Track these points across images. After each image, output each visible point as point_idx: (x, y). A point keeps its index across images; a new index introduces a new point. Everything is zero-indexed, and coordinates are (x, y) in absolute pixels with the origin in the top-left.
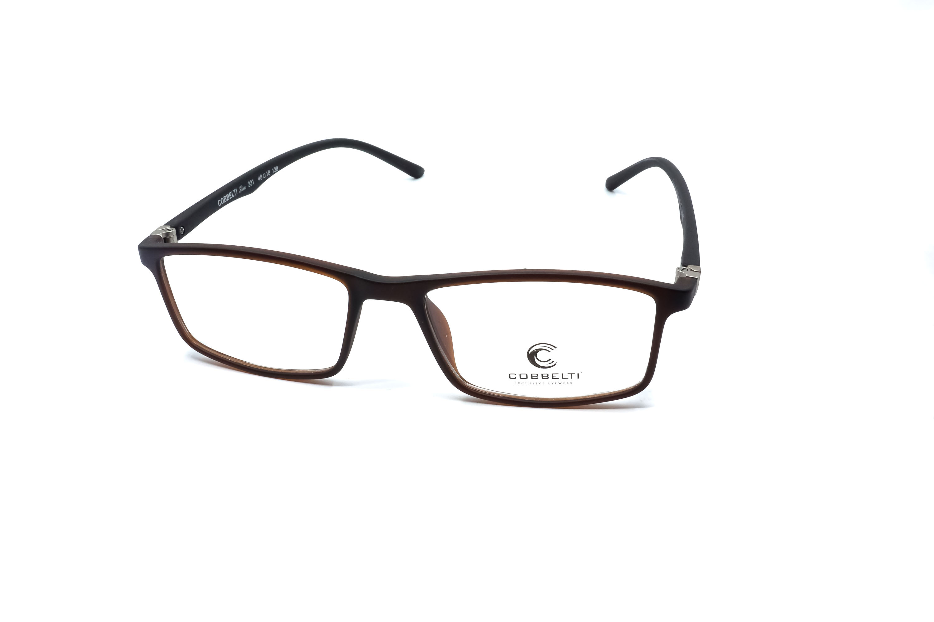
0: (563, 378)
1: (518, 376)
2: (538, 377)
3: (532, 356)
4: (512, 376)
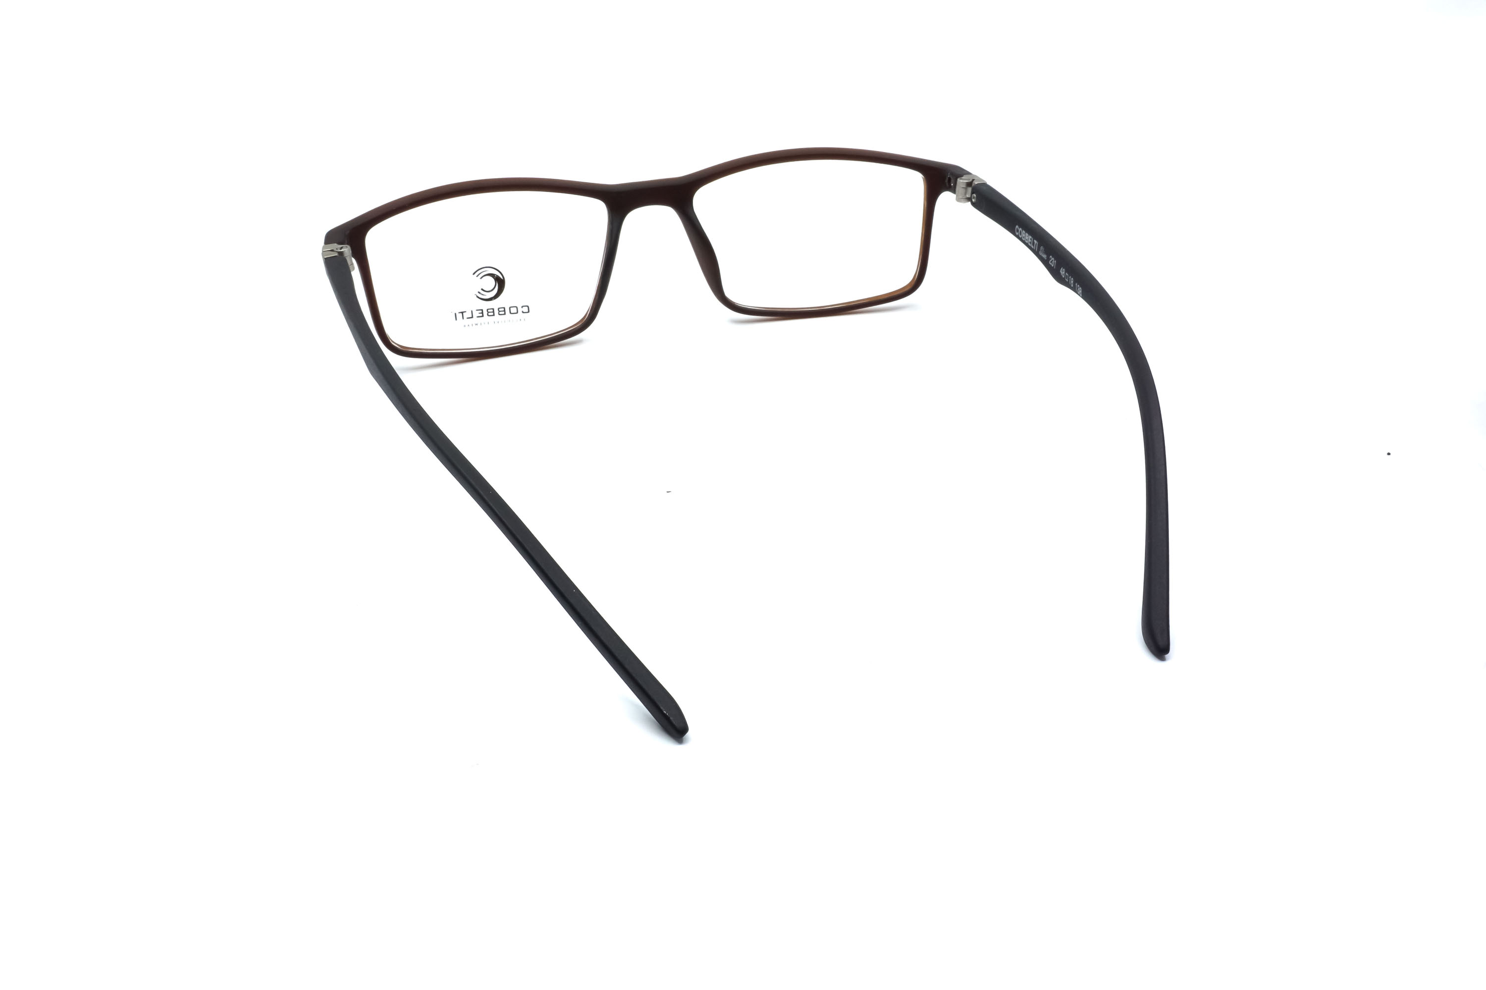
0: (472, 317)
1: (520, 310)
2: (499, 310)
3: (500, 282)
4: (526, 309)
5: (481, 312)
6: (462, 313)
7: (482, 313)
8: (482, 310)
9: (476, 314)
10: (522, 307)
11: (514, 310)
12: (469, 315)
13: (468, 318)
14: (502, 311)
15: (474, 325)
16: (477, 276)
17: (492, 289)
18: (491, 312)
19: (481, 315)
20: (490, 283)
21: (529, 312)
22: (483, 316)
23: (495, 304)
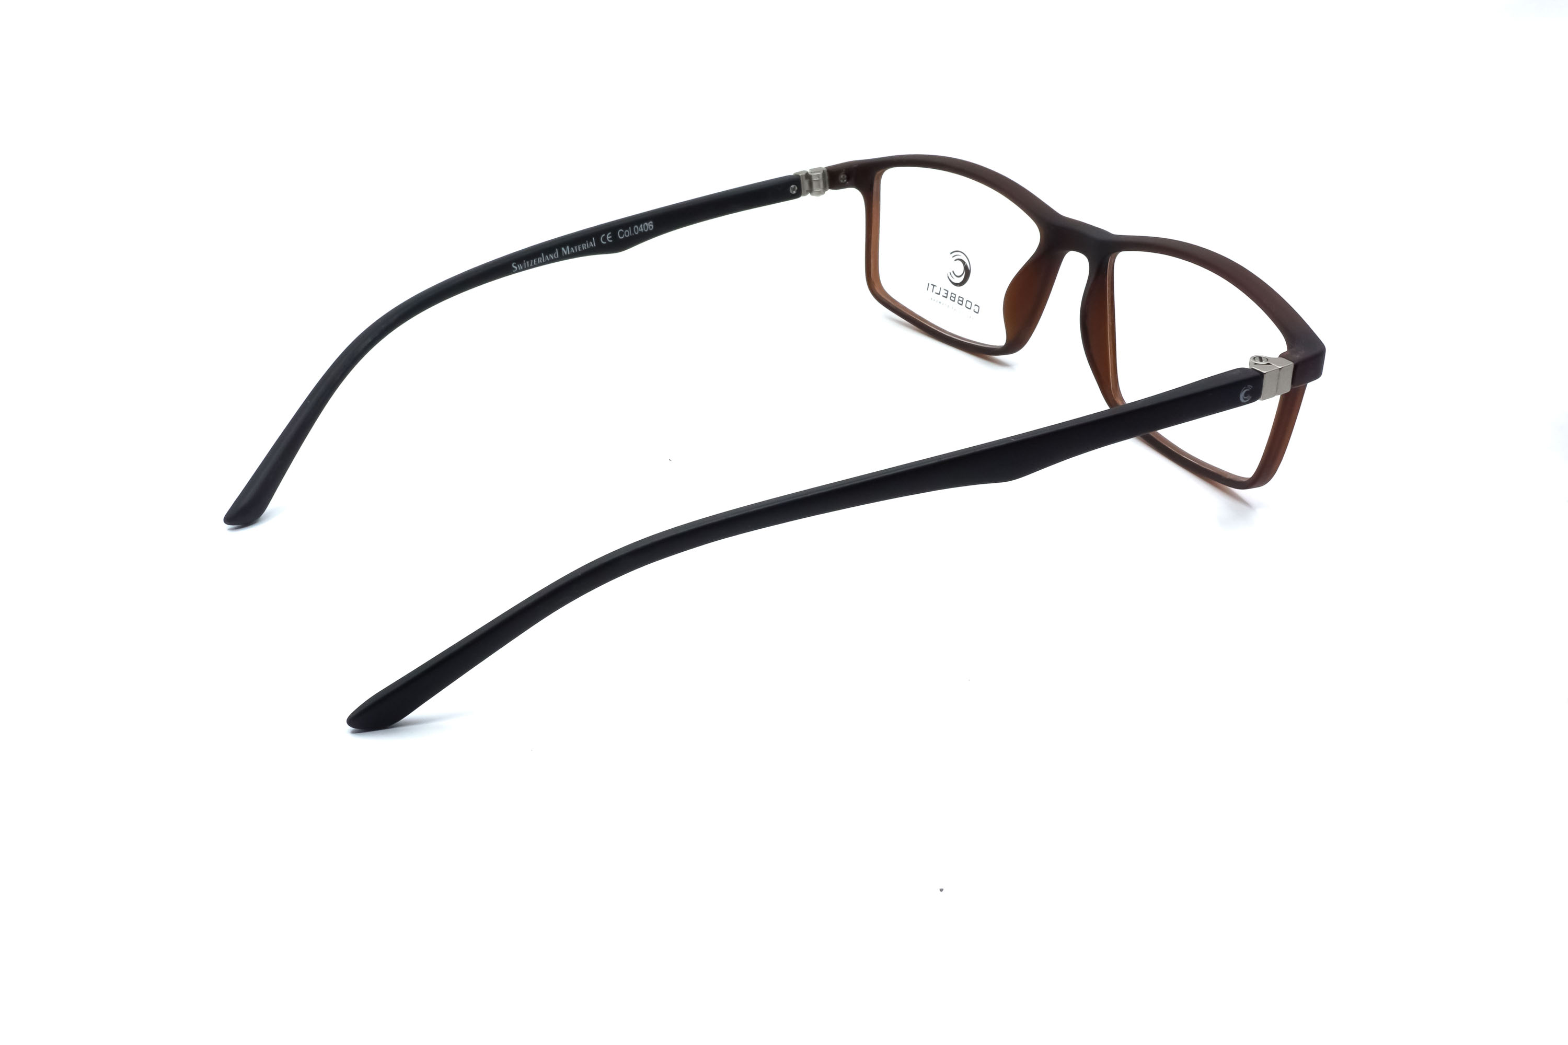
0: (939, 294)
1: (973, 307)
2: (958, 298)
3: (967, 272)
5: (946, 292)
6: (934, 286)
7: (947, 294)
8: (948, 291)
9: (943, 293)
10: (976, 305)
11: (969, 305)
12: (937, 290)
13: (936, 293)
14: (961, 301)
15: (938, 302)
16: (953, 257)
17: (961, 274)
18: (953, 297)
19: (946, 295)
20: (960, 269)
21: (978, 313)
22: (946, 297)
23: (958, 291)
